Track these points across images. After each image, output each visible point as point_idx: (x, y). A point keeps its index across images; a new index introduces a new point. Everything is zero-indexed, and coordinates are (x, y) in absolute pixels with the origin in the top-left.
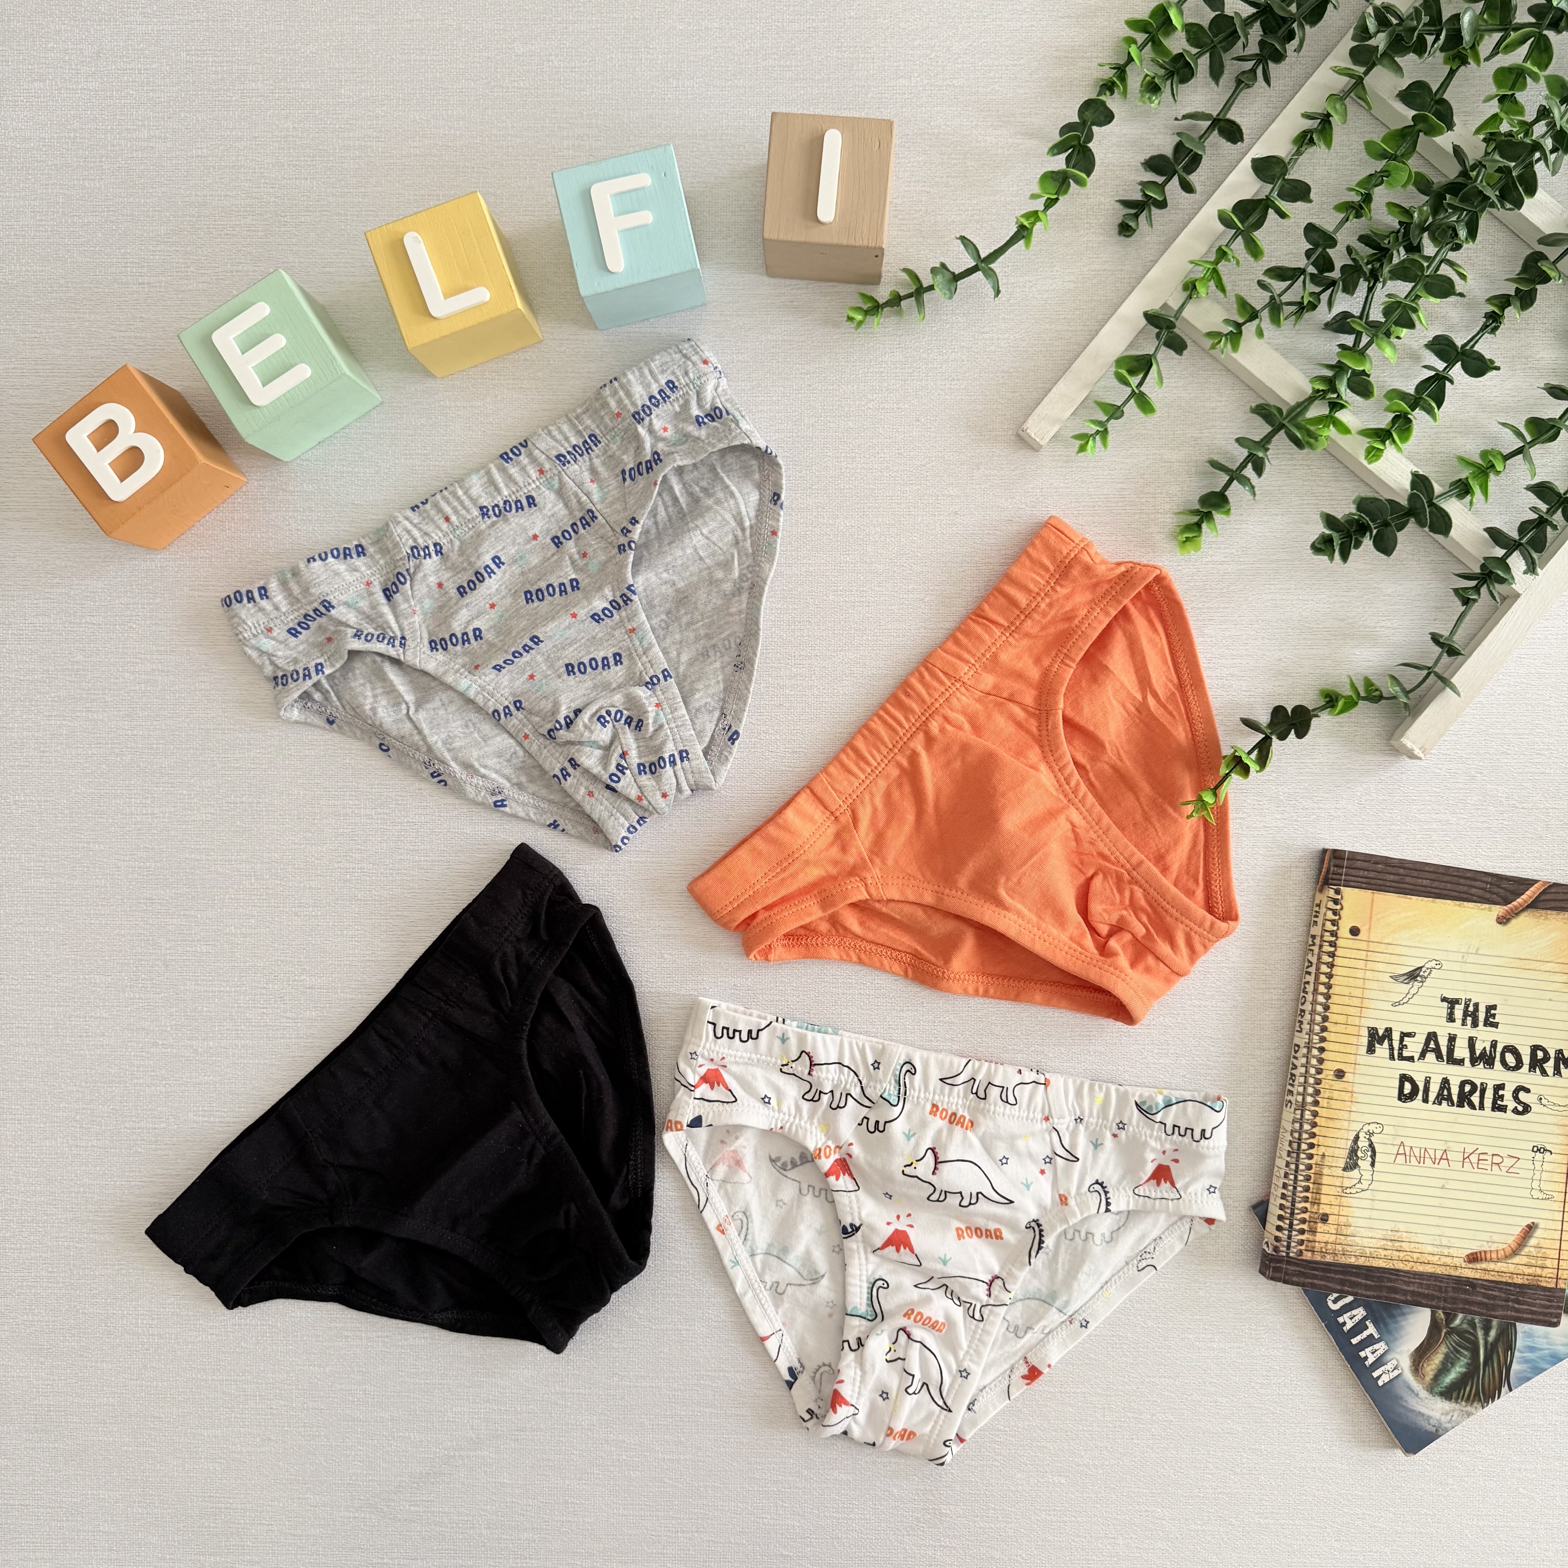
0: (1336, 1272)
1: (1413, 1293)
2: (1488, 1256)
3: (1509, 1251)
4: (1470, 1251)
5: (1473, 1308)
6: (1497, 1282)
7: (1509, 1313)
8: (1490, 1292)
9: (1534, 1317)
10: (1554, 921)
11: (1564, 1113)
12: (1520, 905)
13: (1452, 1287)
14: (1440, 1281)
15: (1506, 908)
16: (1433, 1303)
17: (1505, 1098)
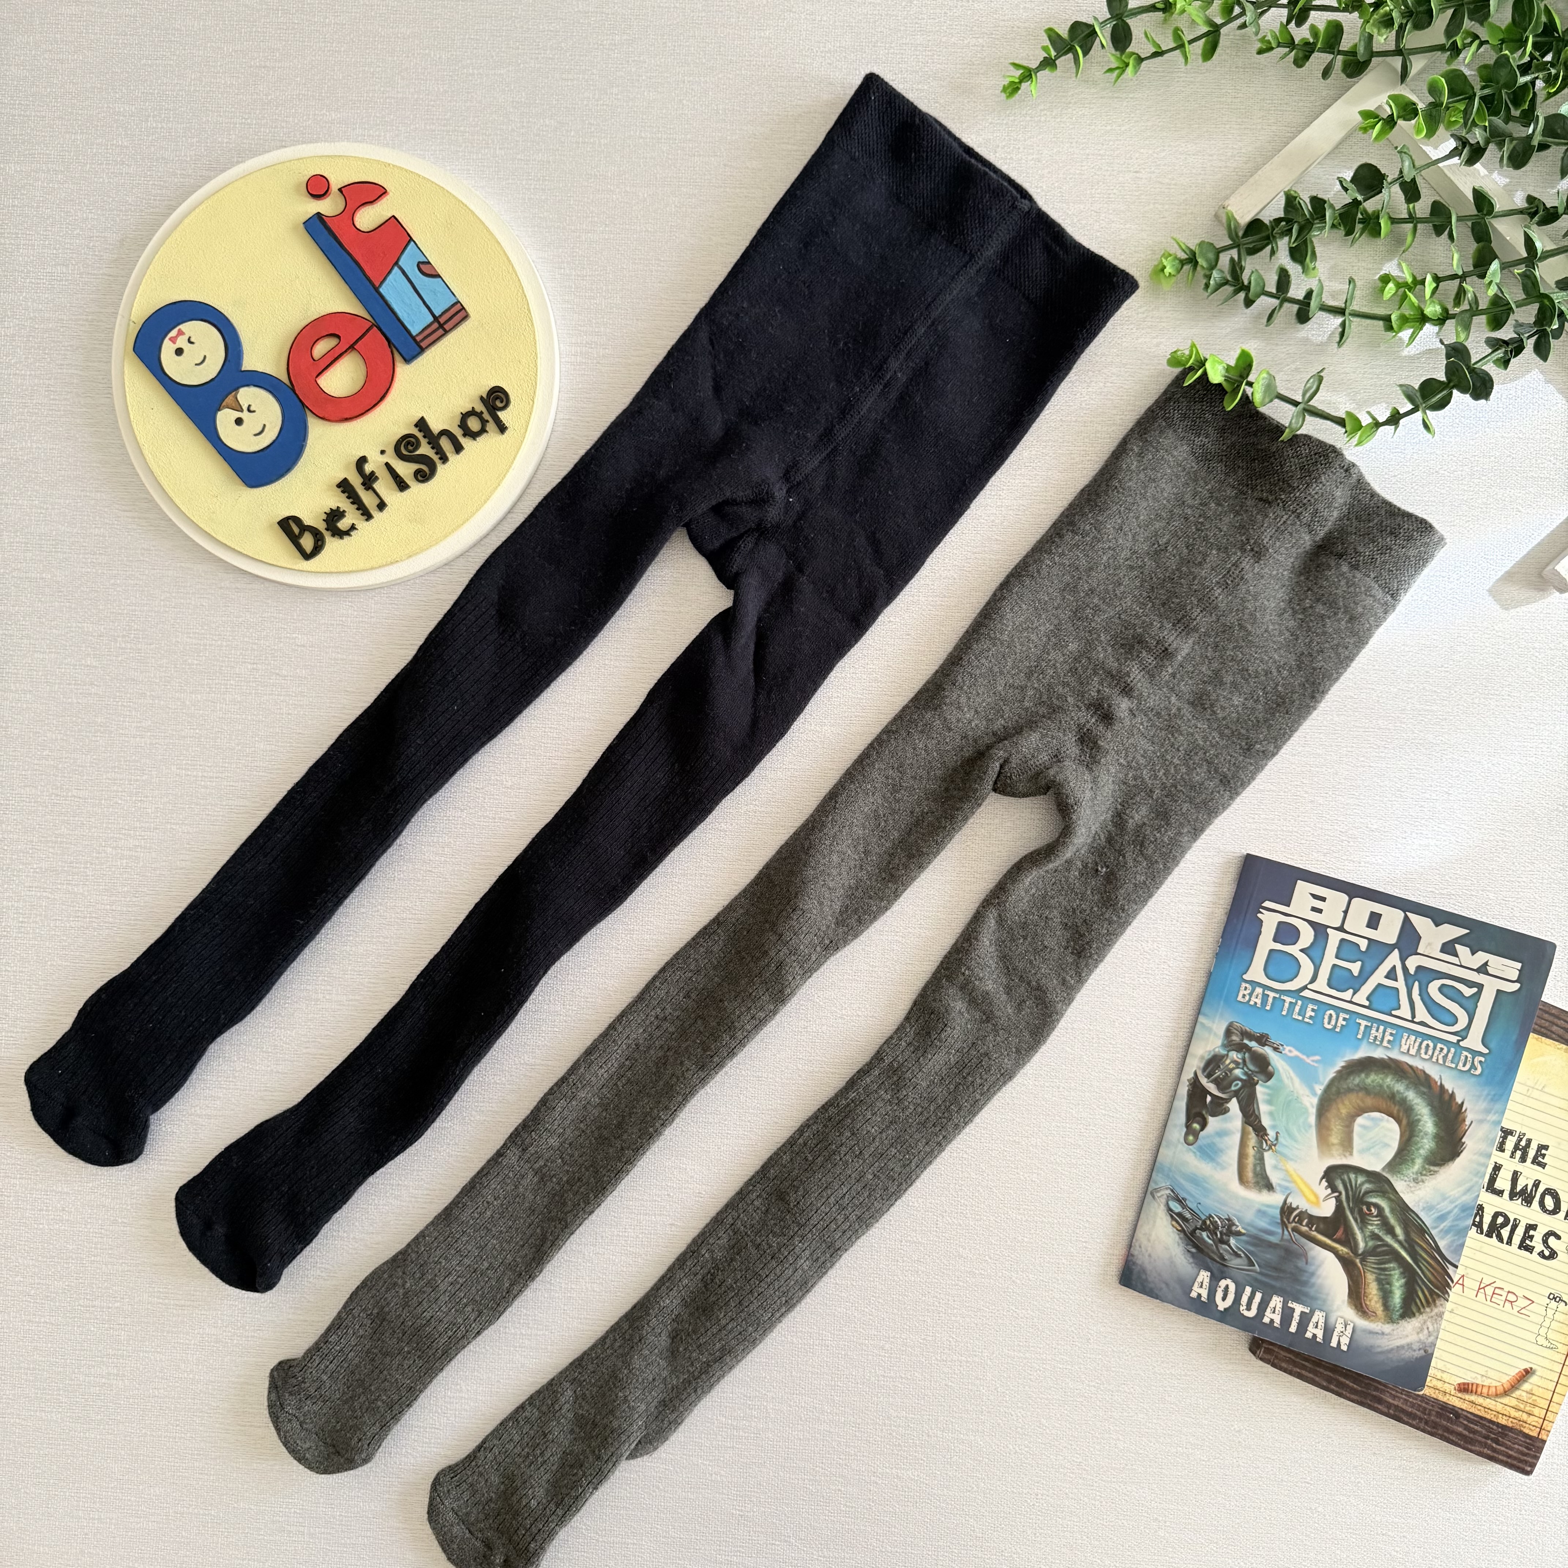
1: (1398, 1408)
2: (1479, 1390)
3: (1500, 1390)
5: (1451, 1437)
6: (1481, 1418)
7: (1485, 1450)
8: (1472, 1426)
9: (1509, 1460)
13: (1436, 1412)
14: (1426, 1403)
16: (1414, 1423)
17: (1534, 1239)
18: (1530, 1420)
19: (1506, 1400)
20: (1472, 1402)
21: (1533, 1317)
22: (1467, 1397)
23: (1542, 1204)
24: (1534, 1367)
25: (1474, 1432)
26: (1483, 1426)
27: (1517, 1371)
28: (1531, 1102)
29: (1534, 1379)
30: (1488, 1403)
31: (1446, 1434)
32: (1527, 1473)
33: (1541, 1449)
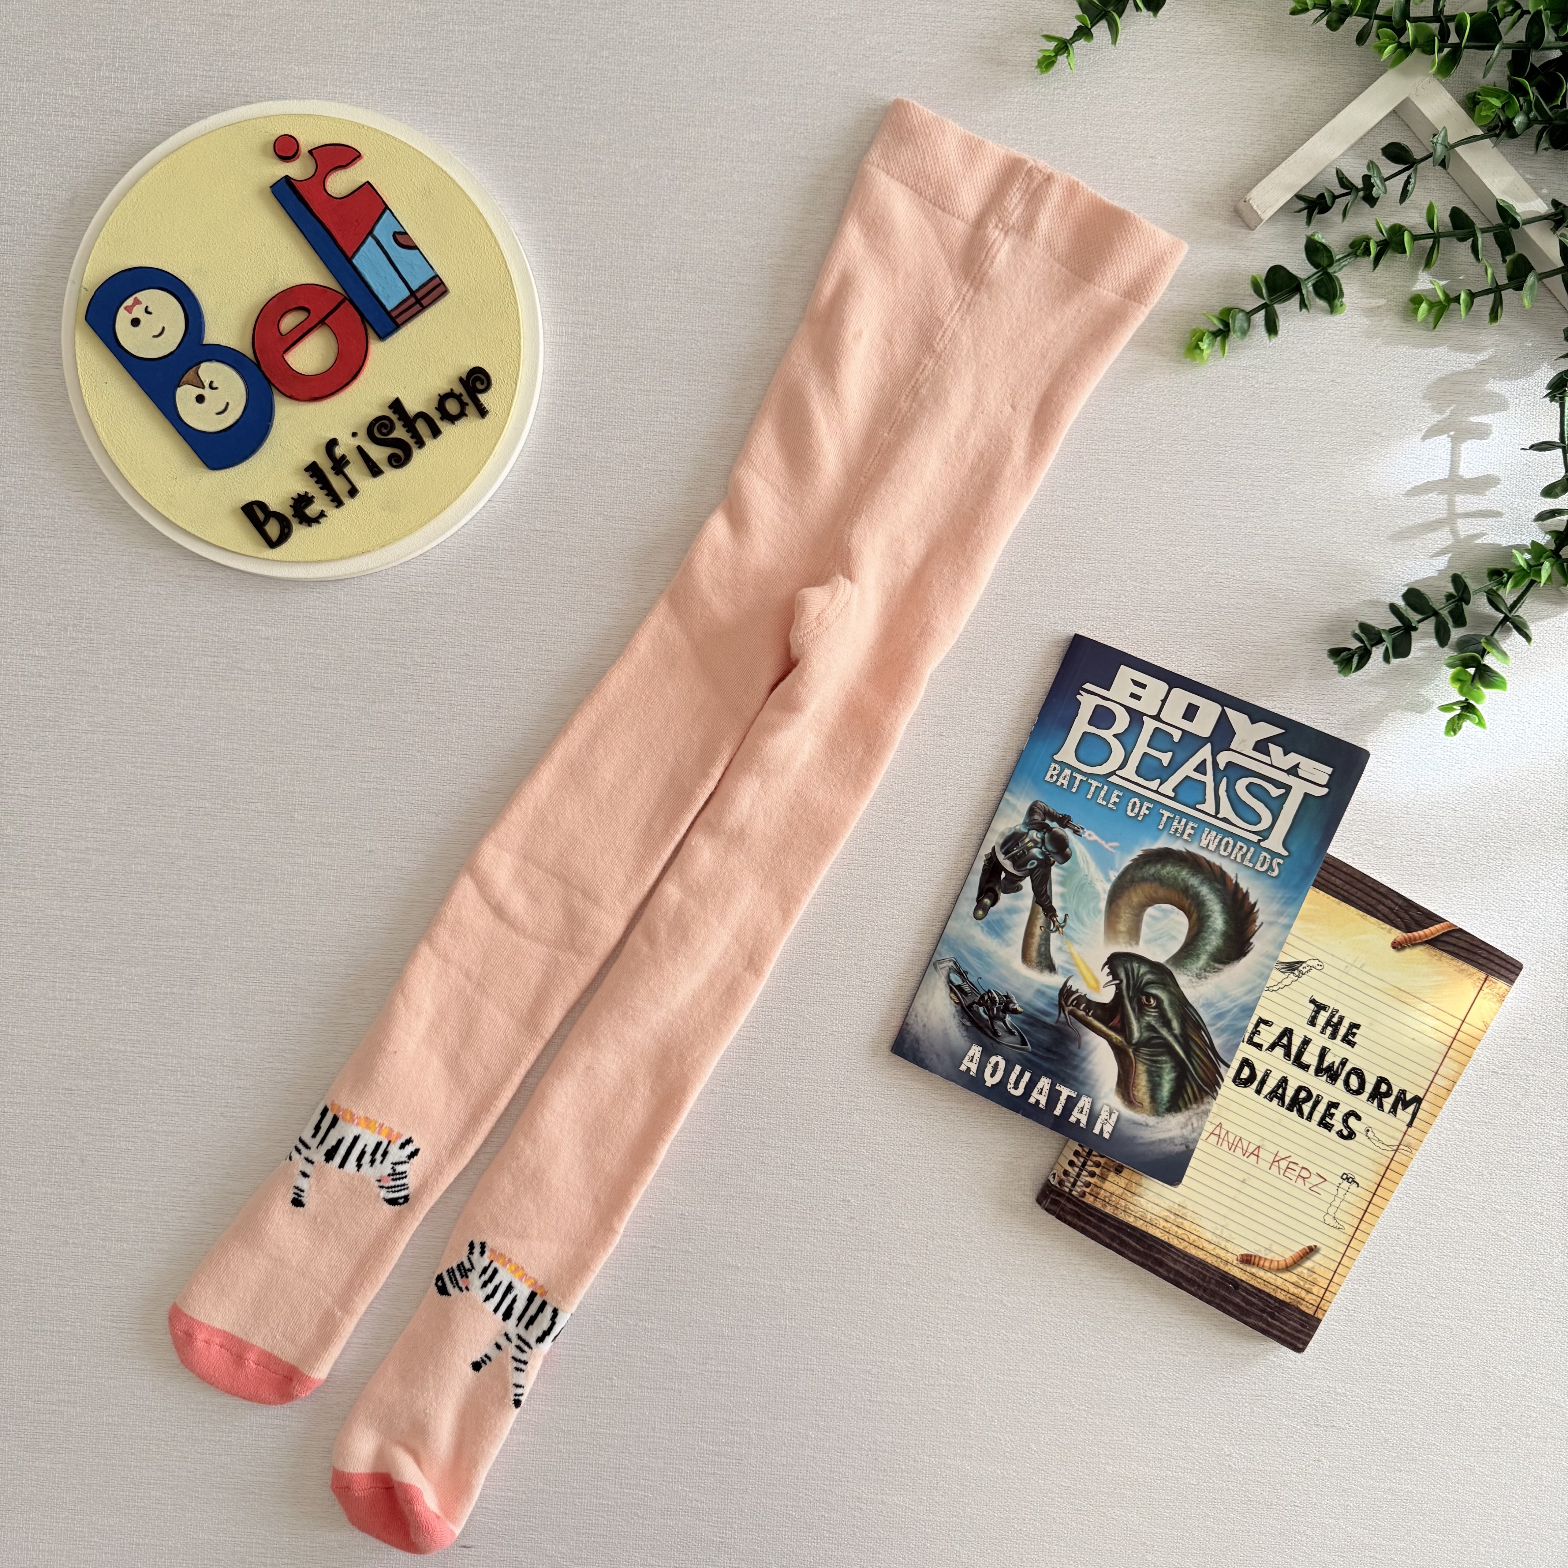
0: (1111, 1226)
1: (1177, 1273)
2: (1261, 1262)
3: (1282, 1264)
4: (1246, 1252)
5: (1228, 1307)
6: (1260, 1291)
7: (1260, 1324)
8: (1250, 1298)
9: (1283, 1336)
10: (1446, 965)
11: (1385, 1153)
12: (1420, 938)
13: (1217, 1281)
14: (1207, 1271)
15: (1405, 935)
16: (1193, 1289)
17: (1335, 1117)
18: (1308, 1297)
19: (1287, 1276)
21: (1324, 1196)
22: (1248, 1268)
23: (1347, 1083)
24: (1318, 1245)
25: (1252, 1304)
26: (1261, 1299)
27: (1301, 1247)
28: (1348, 979)
29: (1317, 1258)
30: (1268, 1276)
31: (1223, 1304)
32: (1300, 1350)
33: (1314, 1328)
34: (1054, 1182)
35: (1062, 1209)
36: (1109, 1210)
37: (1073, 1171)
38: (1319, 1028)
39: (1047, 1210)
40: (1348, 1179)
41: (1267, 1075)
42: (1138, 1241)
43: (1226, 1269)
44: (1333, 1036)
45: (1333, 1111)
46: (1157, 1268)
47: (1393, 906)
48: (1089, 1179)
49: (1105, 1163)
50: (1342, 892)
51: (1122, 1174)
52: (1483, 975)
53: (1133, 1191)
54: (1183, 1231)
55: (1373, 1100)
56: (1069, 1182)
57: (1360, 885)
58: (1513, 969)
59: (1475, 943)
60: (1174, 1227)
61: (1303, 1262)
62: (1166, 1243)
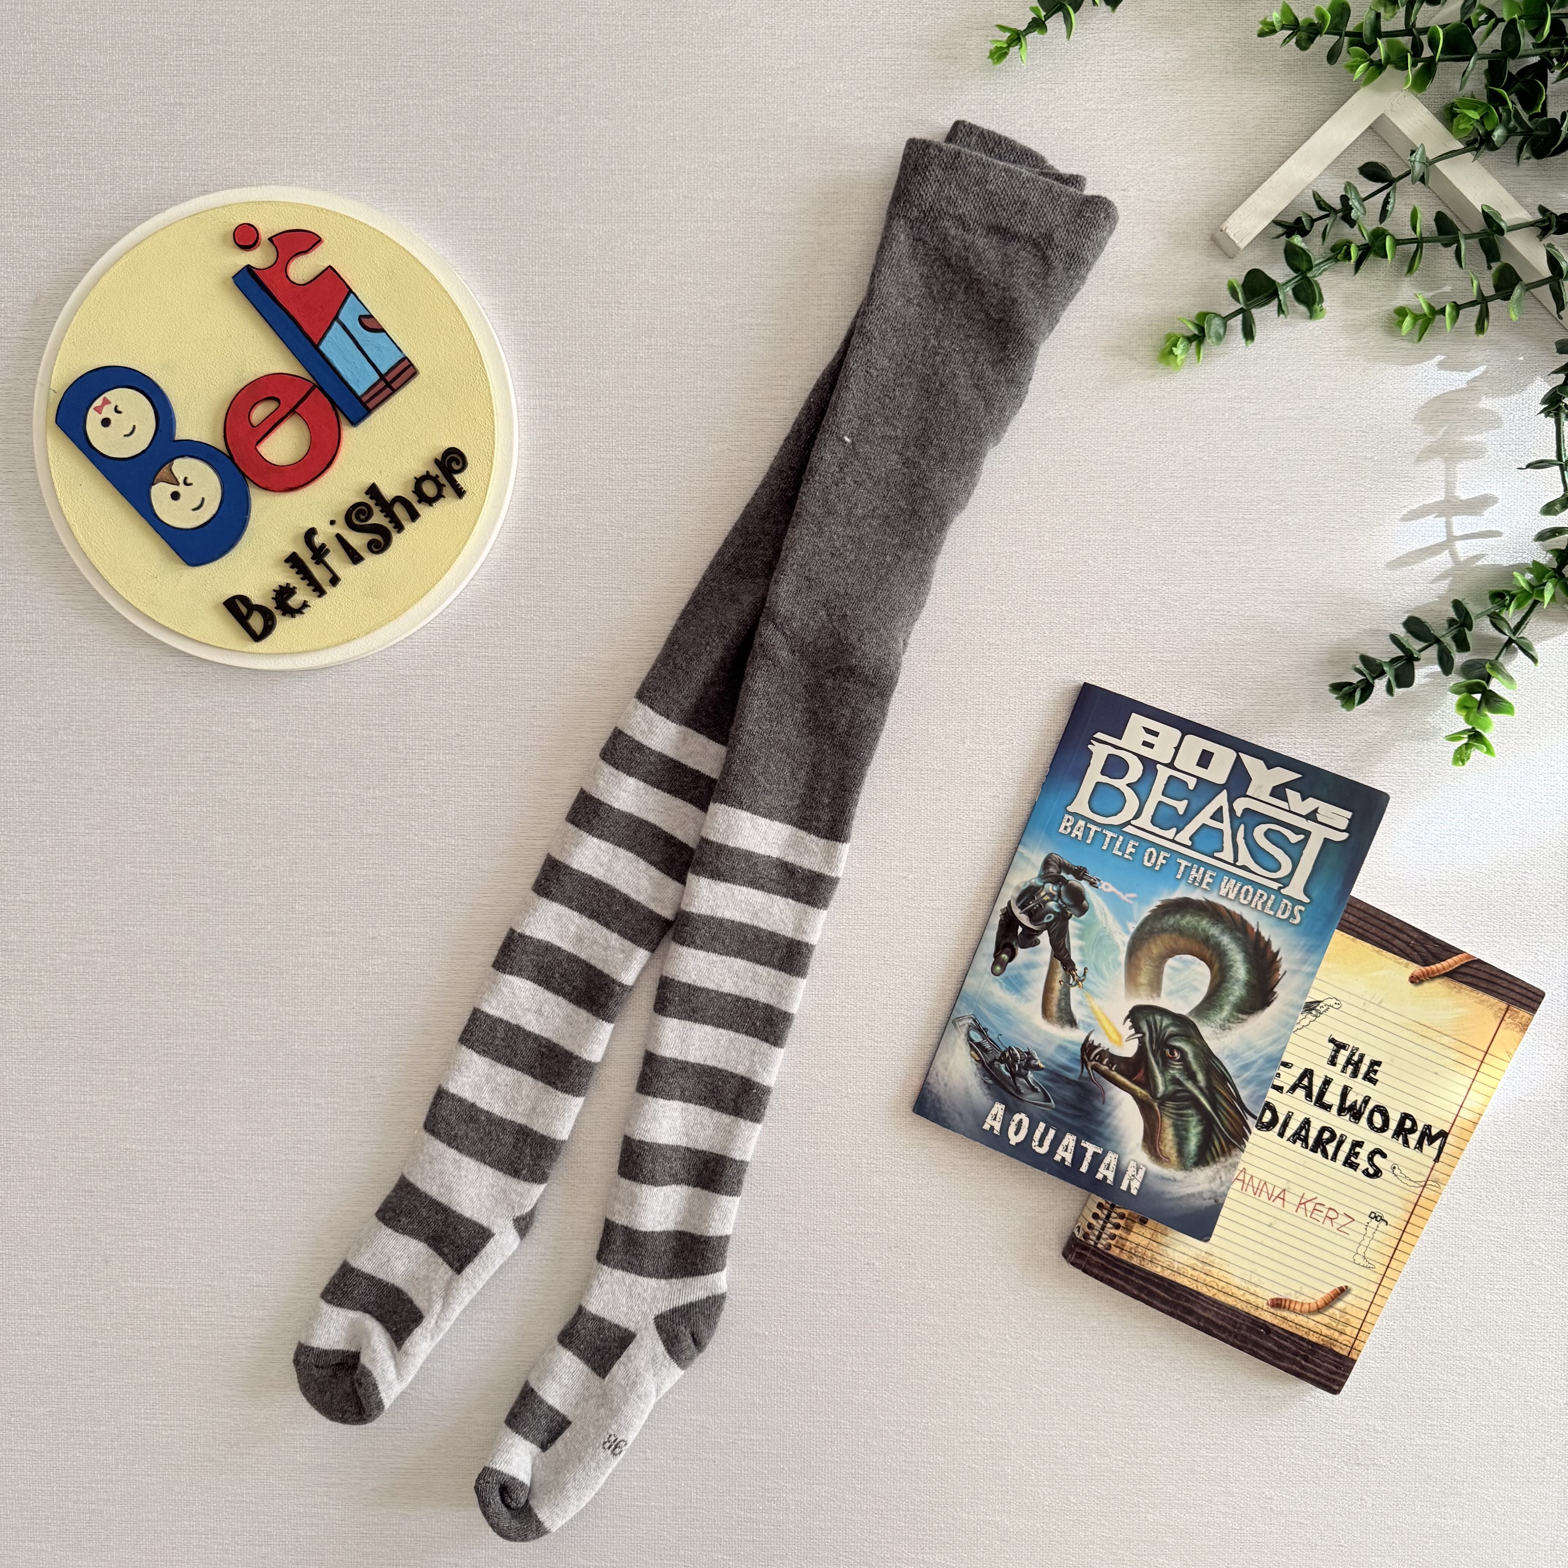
0: (1137, 1276)
1: (1207, 1320)
2: (1292, 1306)
4: (1276, 1296)
5: (1260, 1352)
6: (1292, 1334)
7: (1294, 1367)
8: (1282, 1341)
9: (1317, 1378)
10: (1466, 997)
11: (1413, 1189)
12: (1438, 971)
13: (1247, 1326)
14: (1237, 1317)
15: (1423, 969)
16: (1224, 1336)
17: (1360, 1156)
18: (1342, 1338)
19: (1319, 1318)
20: (1284, 1318)
21: (1353, 1235)
22: (1279, 1312)
23: (1370, 1121)
25: (1284, 1348)
26: (1293, 1342)
27: (1332, 1289)
28: (1367, 1017)
29: (1348, 1298)
30: (1300, 1319)
31: (1255, 1349)
32: (1335, 1392)
33: (1350, 1369)
34: (1079, 1236)
35: (1088, 1263)
36: (1135, 1261)
37: (1098, 1224)
38: (1339, 1067)
39: (1073, 1264)
40: (1376, 1217)
41: (1289, 1117)
42: (1166, 1290)
43: (1256, 1314)
44: (1355, 1074)
45: (1357, 1149)
46: (1186, 1316)
47: (1409, 940)
48: (1114, 1231)
49: (1130, 1214)
50: (1356, 929)
51: (1147, 1225)
52: (1504, 1005)
53: (1159, 1241)
54: (1212, 1279)
55: (1398, 1136)
56: (1094, 1235)
57: (1374, 921)
58: (1535, 997)
59: (1494, 972)
60: (1202, 1275)
61: (1335, 1303)
62: (1195, 1291)
